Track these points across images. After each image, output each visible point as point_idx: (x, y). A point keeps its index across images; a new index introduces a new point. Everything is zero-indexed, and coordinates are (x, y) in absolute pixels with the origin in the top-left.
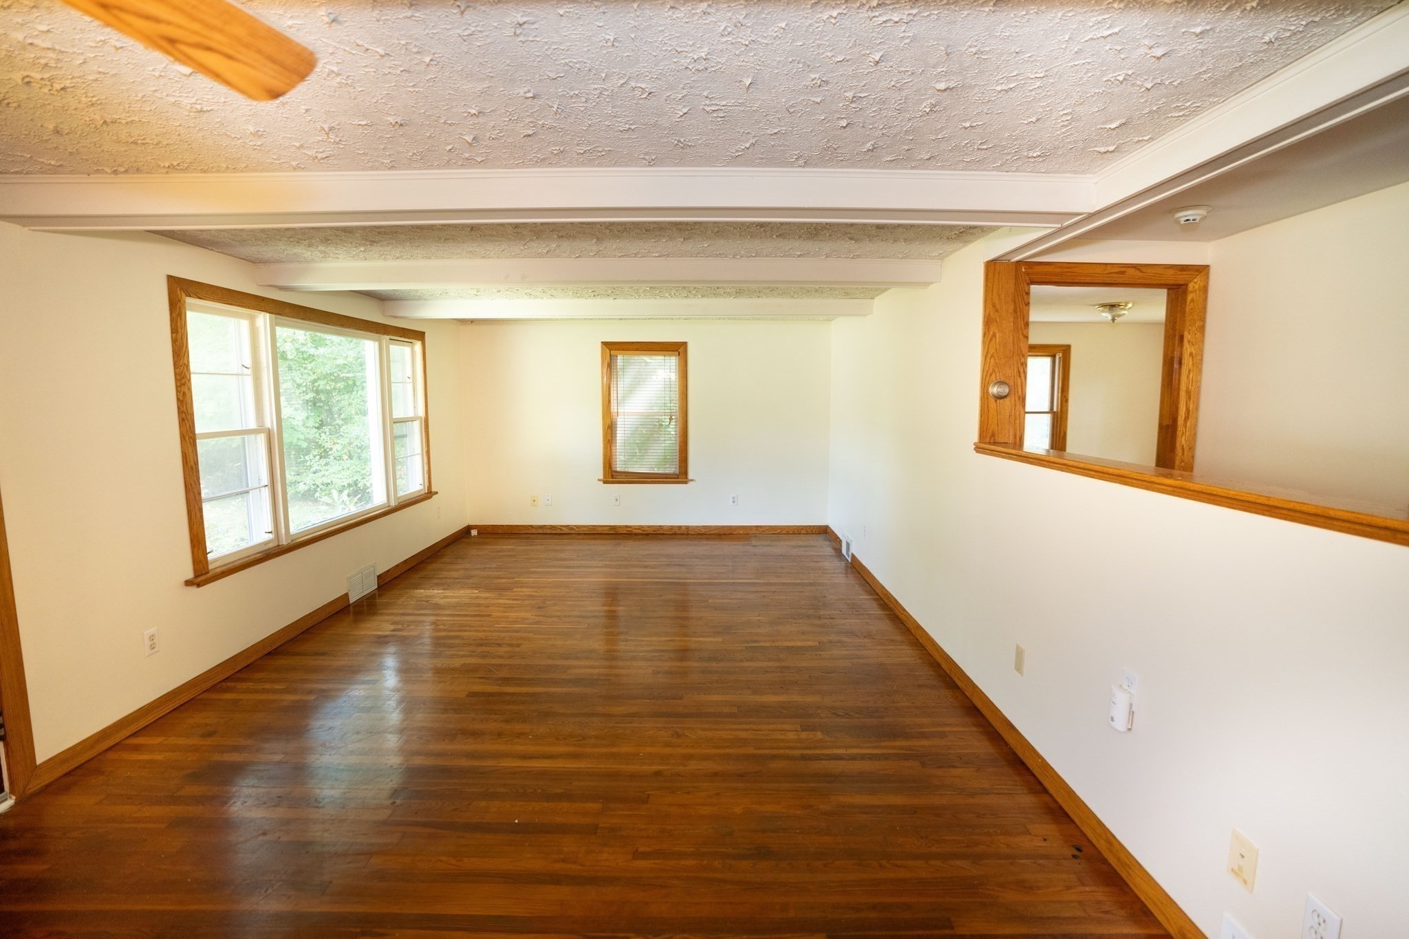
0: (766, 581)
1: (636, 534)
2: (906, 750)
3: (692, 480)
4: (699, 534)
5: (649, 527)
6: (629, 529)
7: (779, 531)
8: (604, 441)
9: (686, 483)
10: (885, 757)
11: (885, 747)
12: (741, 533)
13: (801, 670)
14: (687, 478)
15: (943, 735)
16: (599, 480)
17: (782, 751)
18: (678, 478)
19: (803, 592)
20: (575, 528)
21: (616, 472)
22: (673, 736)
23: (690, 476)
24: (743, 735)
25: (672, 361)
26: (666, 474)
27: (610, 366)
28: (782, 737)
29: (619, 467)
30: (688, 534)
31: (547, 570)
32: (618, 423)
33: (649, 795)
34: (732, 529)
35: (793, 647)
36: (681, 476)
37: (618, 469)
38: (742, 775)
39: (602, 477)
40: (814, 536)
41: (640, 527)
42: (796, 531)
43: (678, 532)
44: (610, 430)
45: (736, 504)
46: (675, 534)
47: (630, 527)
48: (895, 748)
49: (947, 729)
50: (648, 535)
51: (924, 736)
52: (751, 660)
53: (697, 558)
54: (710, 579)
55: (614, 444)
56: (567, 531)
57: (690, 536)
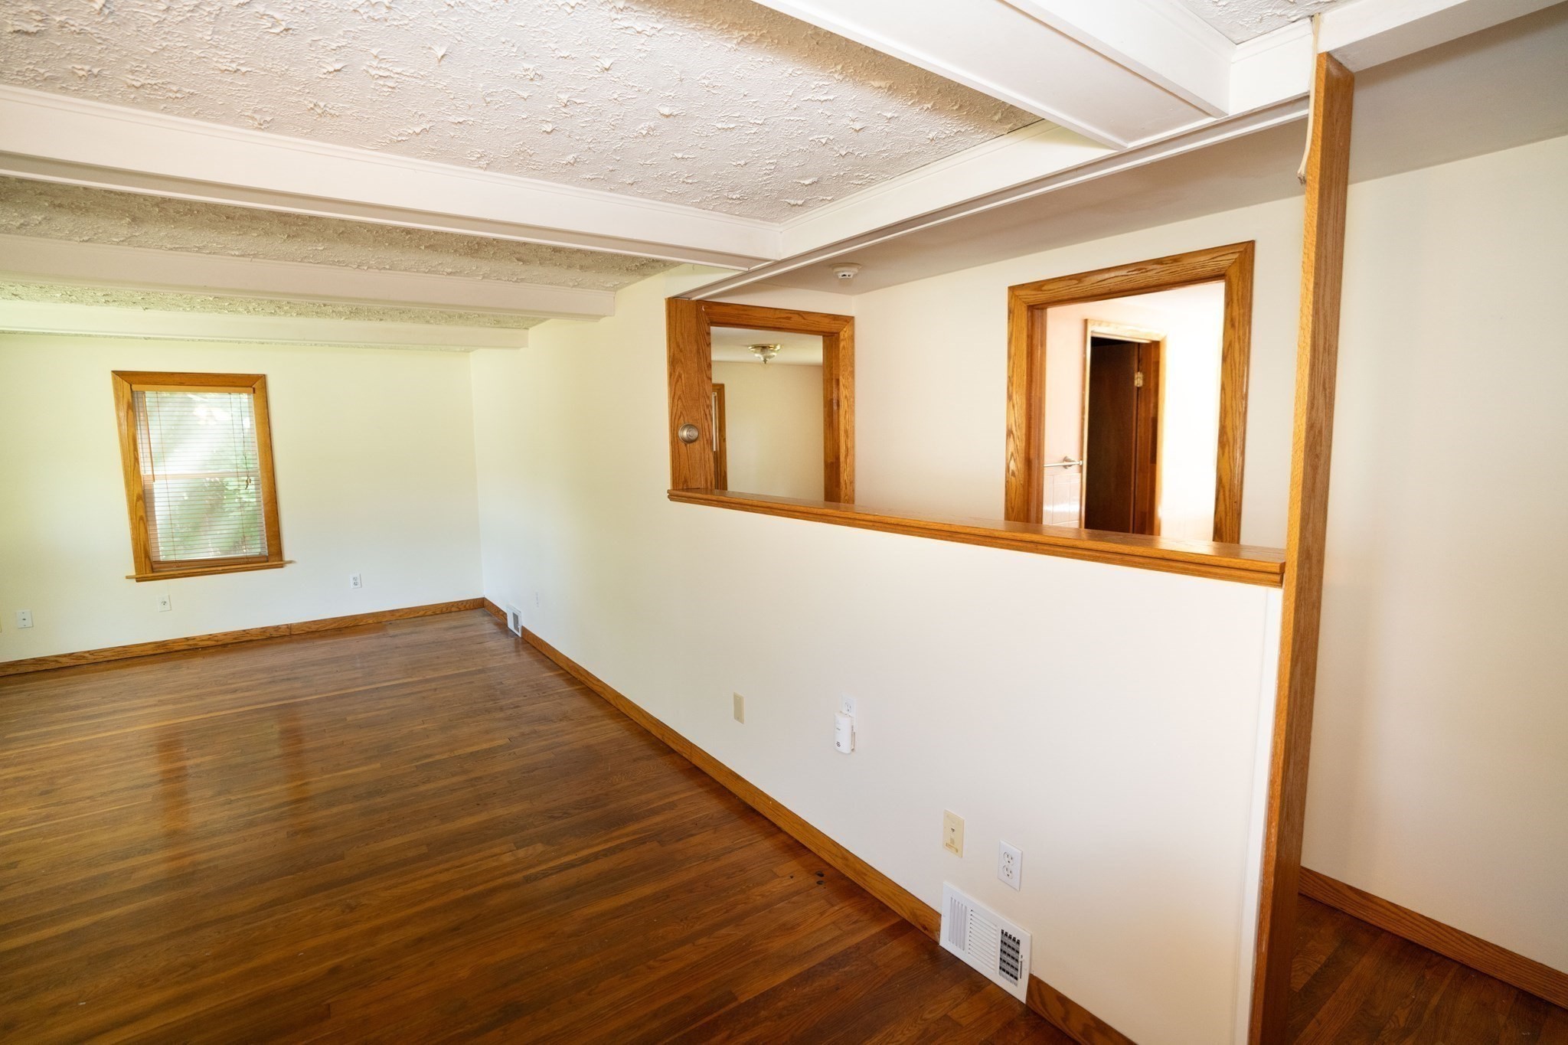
0: (421, 678)
1: (204, 648)
2: (640, 833)
3: (290, 562)
4: (308, 633)
5: (226, 634)
6: (191, 642)
7: (421, 613)
8: (132, 519)
9: (282, 567)
11: (618, 837)
12: (371, 621)
13: (497, 777)
14: (282, 560)
15: (672, 806)
16: (127, 577)
17: (500, 881)
18: (267, 561)
19: (473, 682)
20: (87, 655)
21: (159, 562)
22: (343, 912)
23: (287, 557)
24: (443, 878)
25: (243, 400)
26: (247, 558)
27: (131, 409)
28: (495, 864)
29: (164, 551)
30: (291, 635)
32: (155, 491)
33: (329, 1005)
34: (356, 620)
35: (478, 751)
36: (273, 556)
37: (162, 558)
38: (456, 929)
39: (133, 573)
40: (468, 612)
41: (211, 637)
42: (444, 610)
43: (275, 634)
44: (141, 503)
45: (359, 586)
46: (271, 638)
47: (194, 639)
48: (627, 835)
49: (676, 798)
50: (225, 645)
51: (655, 812)
52: (429, 781)
53: (313, 665)
54: (342, 689)
55: (150, 523)
56: (72, 662)
57: (295, 637)
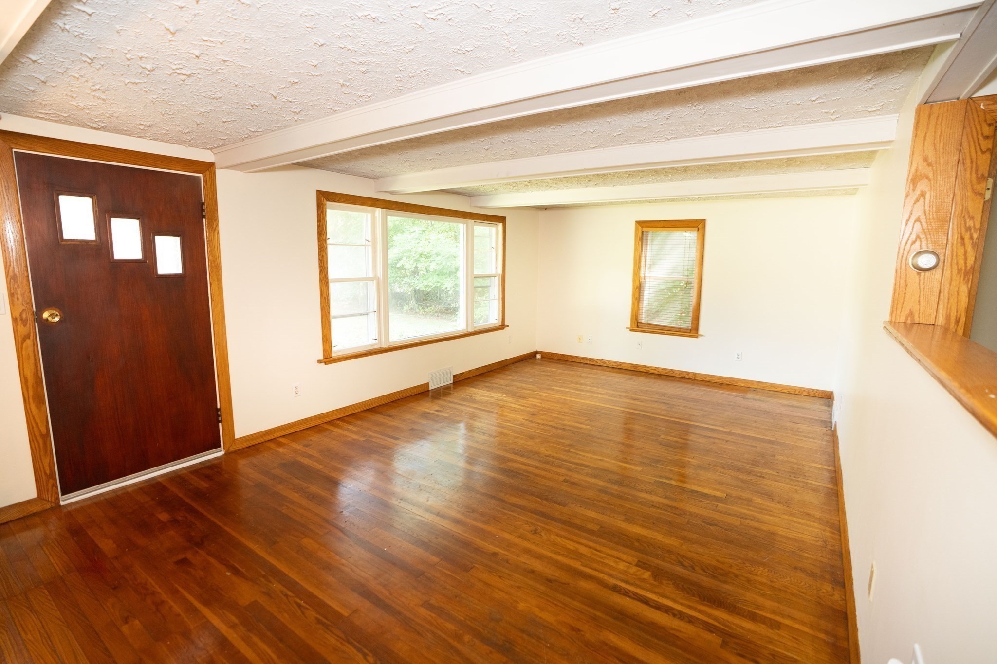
0: (728, 430)
1: (652, 374)
2: (719, 623)
3: (702, 335)
4: (704, 381)
5: (663, 369)
6: (647, 369)
7: (779, 389)
8: (633, 298)
9: (697, 338)
10: (691, 620)
11: (700, 611)
12: (742, 385)
13: (685, 514)
14: (697, 334)
16: (627, 328)
17: (601, 575)
18: (690, 333)
19: (756, 447)
20: (607, 362)
21: (641, 323)
22: (531, 531)
23: (701, 332)
24: (583, 550)
25: (691, 236)
26: (680, 328)
27: (641, 240)
28: (613, 564)
29: (643, 319)
30: (695, 379)
31: (563, 389)
32: (646, 285)
33: (474, 566)
34: (733, 381)
35: (697, 492)
36: (693, 331)
37: (643, 321)
38: (550, 581)
39: (629, 326)
40: (816, 399)
41: (656, 369)
42: (797, 392)
43: (687, 377)
44: (638, 289)
45: (740, 360)
46: (684, 378)
47: (648, 367)
48: (709, 616)
50: (661, 375)
51: (753, 617)
52: (650, 493)
54: (680, 419)
55: (641, 302)
56: (601, 364)
57: (696, 381)
